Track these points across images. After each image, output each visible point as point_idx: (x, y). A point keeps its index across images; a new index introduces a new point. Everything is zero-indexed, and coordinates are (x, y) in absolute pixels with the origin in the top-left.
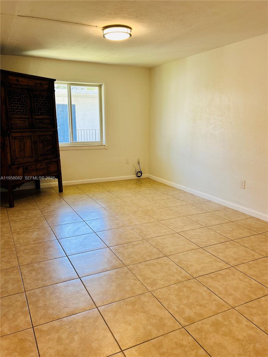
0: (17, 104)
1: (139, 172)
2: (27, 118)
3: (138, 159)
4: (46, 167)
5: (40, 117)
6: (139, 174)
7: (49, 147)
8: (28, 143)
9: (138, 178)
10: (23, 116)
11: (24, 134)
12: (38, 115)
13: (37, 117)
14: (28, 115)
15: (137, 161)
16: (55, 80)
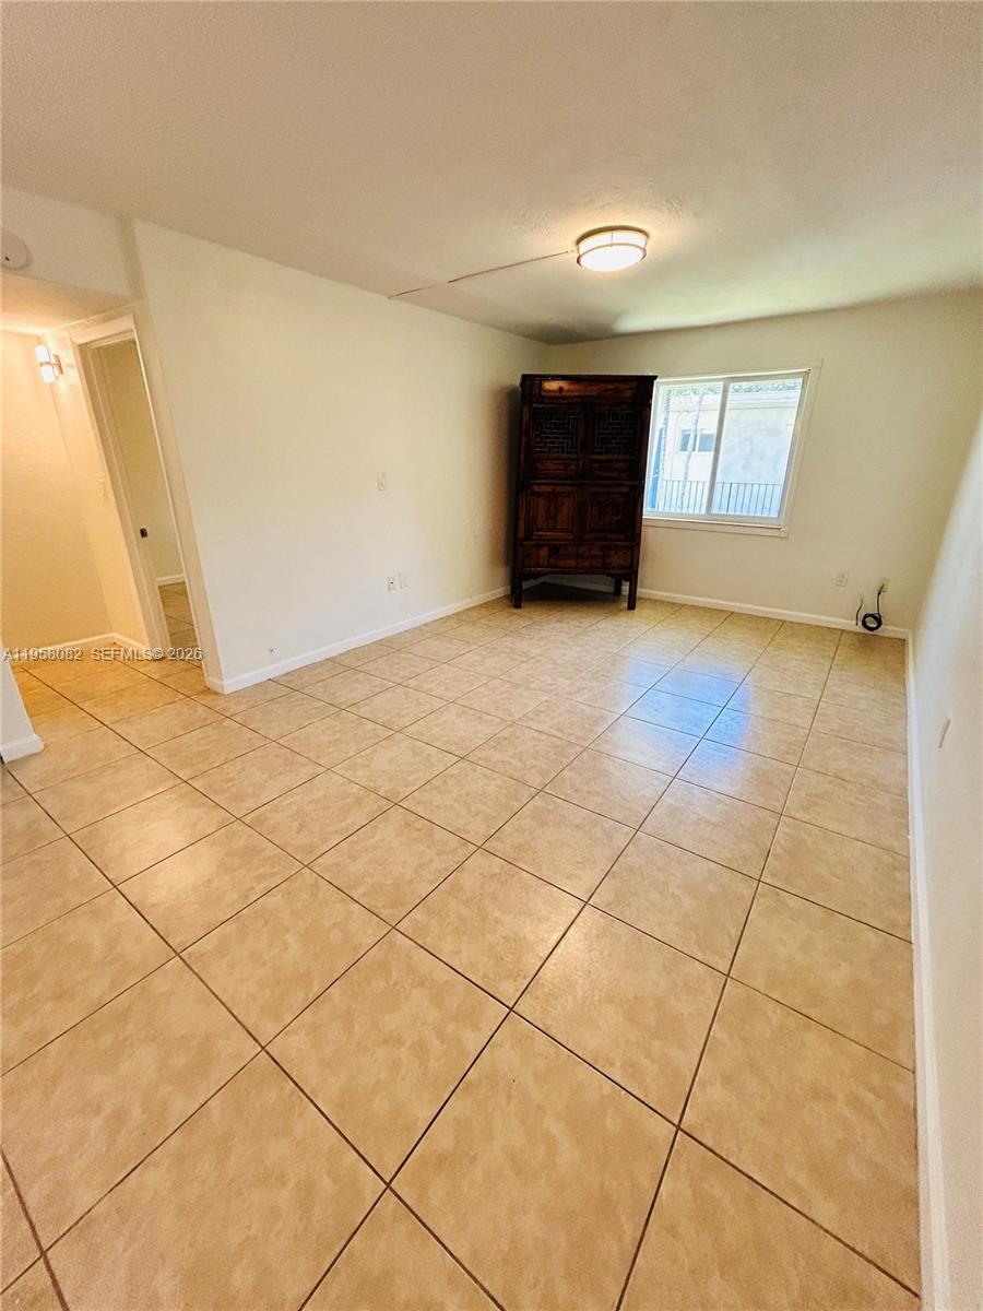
0: (554, 433)
1: (872, 616)
2: (572, 460)
3: (885, 579)
4: (600, 553)
5: (603, 457)
6: (873, 621)
7: (615, 518)
8: (567, 506)
9: (867, 632)
10: (564, 456)
11: (558, 489)
12: (601, 453)
13: (596, 457)
14: (576, 453)
15: (875, 586)
16: (655, 377)
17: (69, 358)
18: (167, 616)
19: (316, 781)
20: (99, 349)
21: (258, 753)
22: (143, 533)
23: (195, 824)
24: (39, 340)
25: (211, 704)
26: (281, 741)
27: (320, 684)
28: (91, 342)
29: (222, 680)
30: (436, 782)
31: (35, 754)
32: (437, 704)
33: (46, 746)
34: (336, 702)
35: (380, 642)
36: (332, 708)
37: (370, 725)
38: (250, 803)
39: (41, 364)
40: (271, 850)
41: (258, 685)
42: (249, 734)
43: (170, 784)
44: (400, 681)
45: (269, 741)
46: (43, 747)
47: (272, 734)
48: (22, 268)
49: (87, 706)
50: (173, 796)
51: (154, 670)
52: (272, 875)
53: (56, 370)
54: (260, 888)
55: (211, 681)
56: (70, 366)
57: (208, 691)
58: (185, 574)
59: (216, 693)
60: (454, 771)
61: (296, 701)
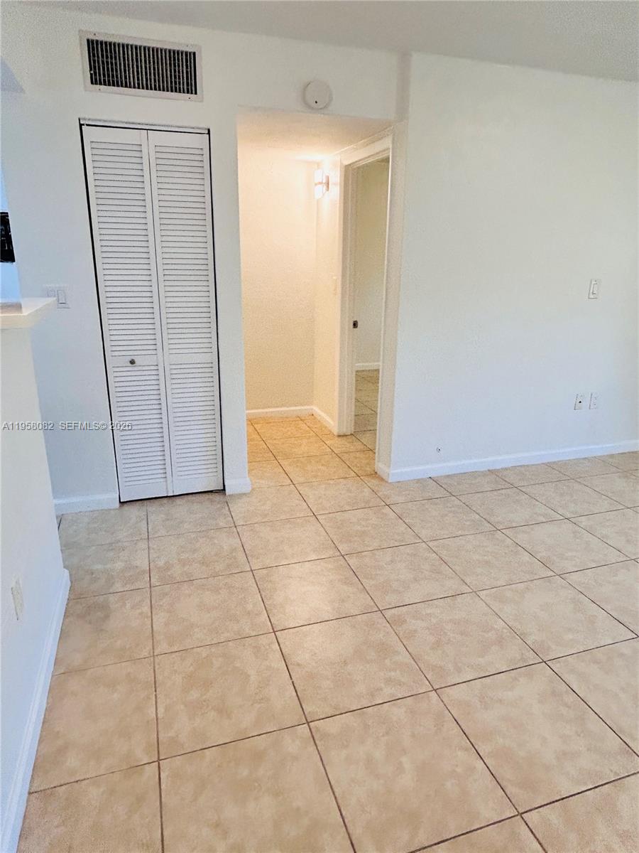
17: (336, 177)
18: (357, 400)
19: (459, 599)
20: (359, 168)
21: (408, 550)
22: (355, 325)
23: (343, 601)
24: (318, 164)
25: (376, 489)
26: (431, 544)
27: (479, 495)
28: (354, 163)
29: (389, 467)
30: (599, 654)
31: (245, 494)
32: (613, 556)
33: (253, 489)
34: (492, 519)
35: (550, 465)
36: (488, 525)
37: (526, 557)
38: (392, 599)
39: (316, 185)
40: (404, 657)
41: (418, 481)
42: (403, 528)
43: (331, 553)
44: (568, 515)
45: (421, 541)
46: (250, 489)
47: (424, 533)
48: (325, 107)
49: (284, 463)
50: (330, 566)
51: (339, 445)
52: (400, 684)
53: (325, 187)
54: (388, 692)
55: (380, 466)
56: (335, 184)
57: (375, 474)
58: (381, 364)
59: (382, 479)
60: (626, 649)
61: (453, 506)
